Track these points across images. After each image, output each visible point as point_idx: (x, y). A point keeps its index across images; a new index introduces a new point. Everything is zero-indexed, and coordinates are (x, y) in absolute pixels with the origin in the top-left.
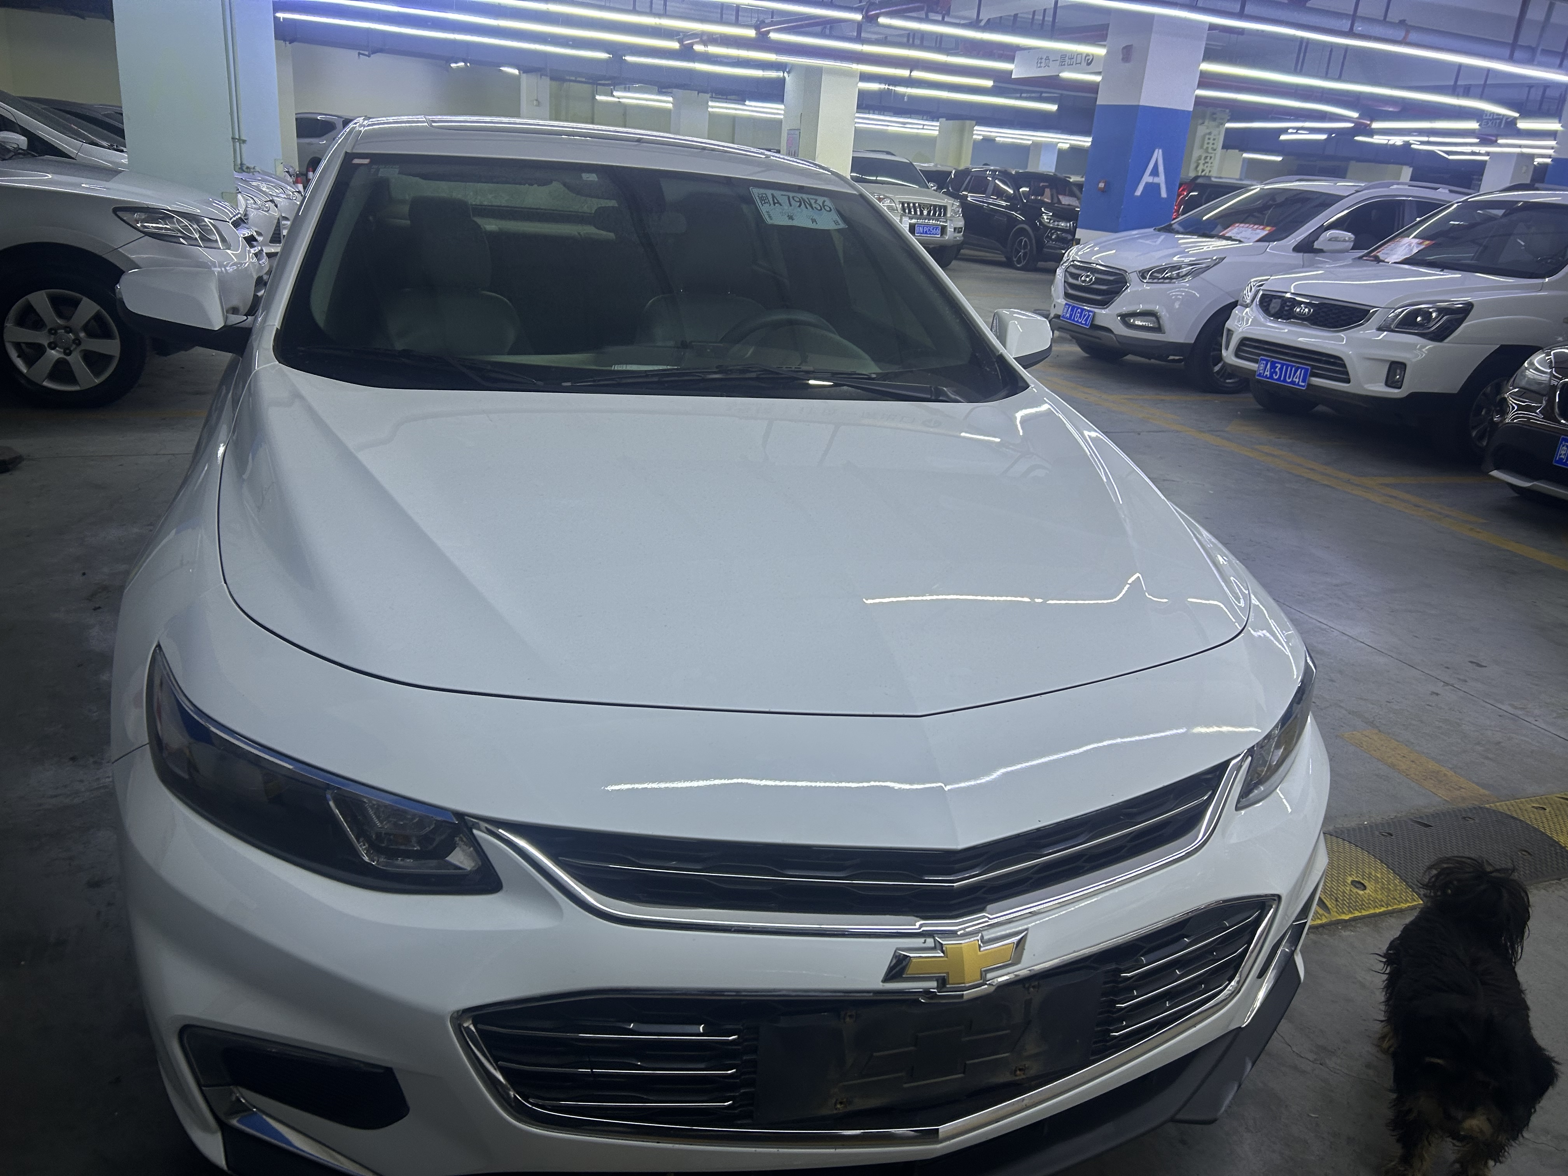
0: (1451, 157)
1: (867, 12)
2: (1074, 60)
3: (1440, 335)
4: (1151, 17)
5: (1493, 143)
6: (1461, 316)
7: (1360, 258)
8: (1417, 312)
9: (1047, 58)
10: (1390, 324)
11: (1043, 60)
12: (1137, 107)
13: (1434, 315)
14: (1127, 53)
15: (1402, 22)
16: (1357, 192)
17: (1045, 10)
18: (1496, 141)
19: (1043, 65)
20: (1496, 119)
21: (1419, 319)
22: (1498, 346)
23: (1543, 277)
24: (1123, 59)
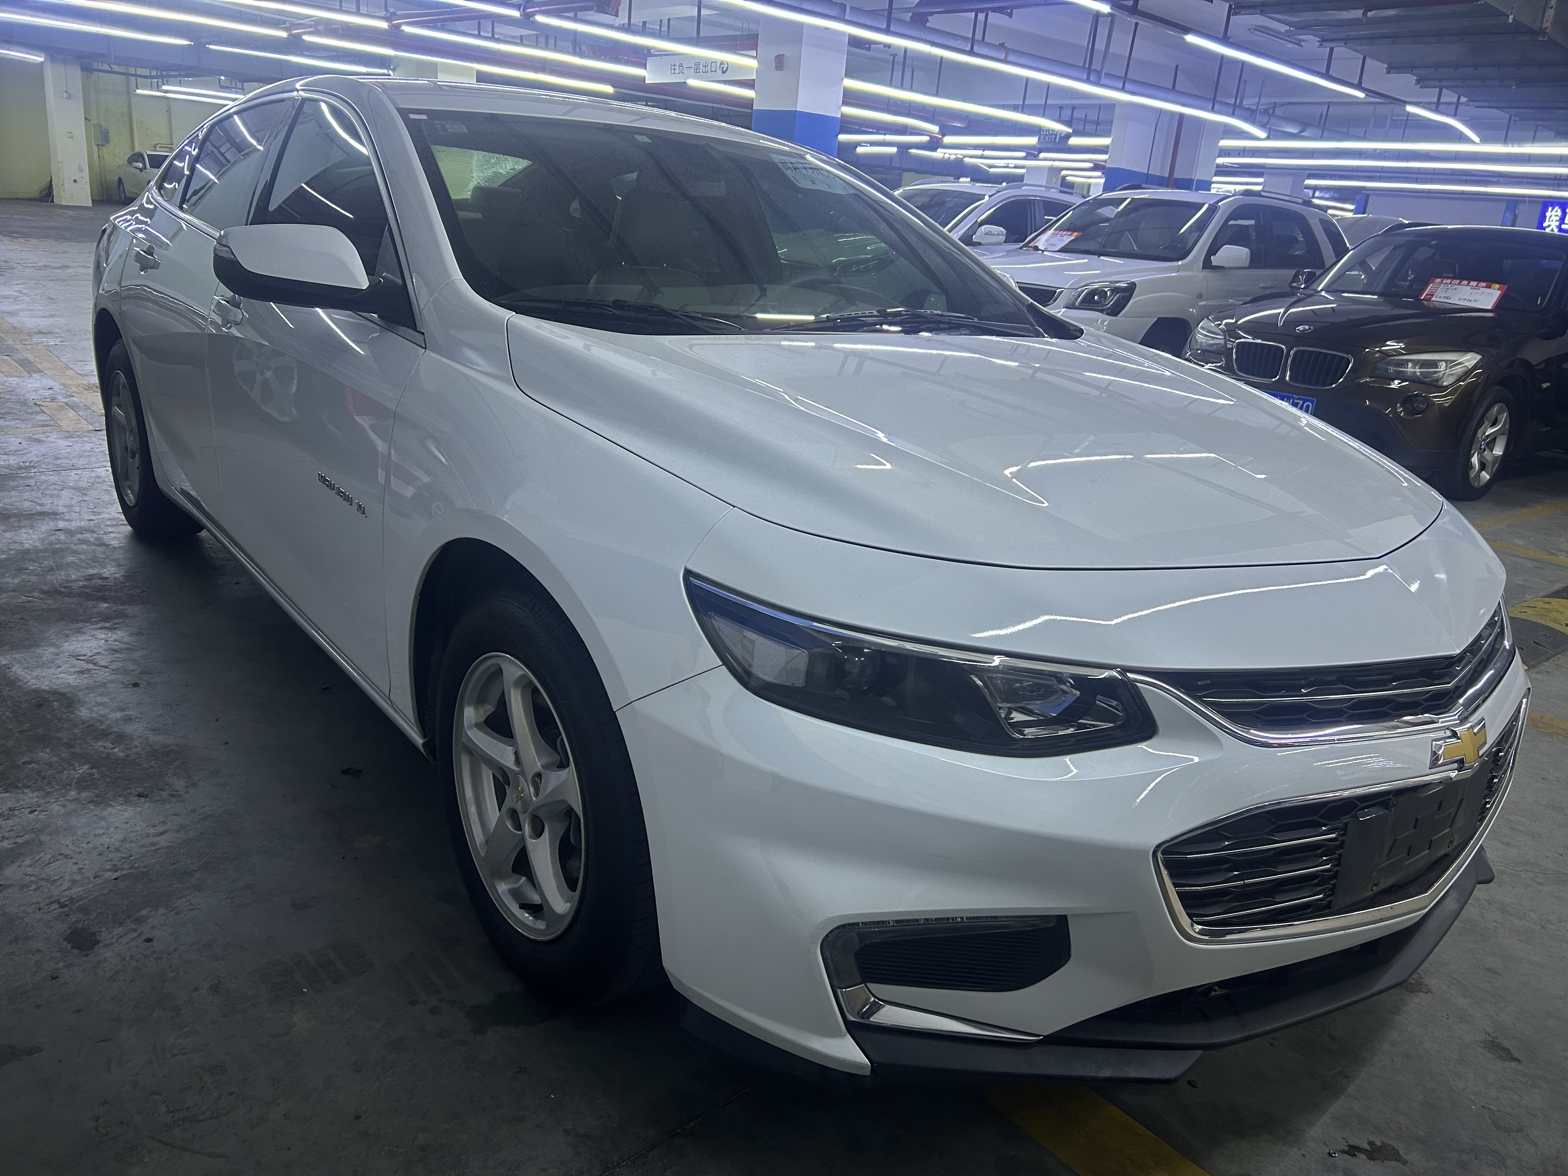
0: (992, 170)
1: (525, 9)
2: (709, 67)
3: (1114, 311)
4: (800, 26)
5: (1036, 157)
6: (1128, 294)
7: (1021, 248)
8: (1093, 292)
9: (681, 65)
10: (1075, 303)
11: (677, 67)
12: (795, 112)
13: (1108, 293)
14: (780, 62)
15: (1002, 45)
16: (998, 192)
17: (661, 20)
18: (1038, 155)
19: (677, 71)
20: (1052, 134)
21: (1096, 298)
22: (1156, 319)
23: (1178, 260)
24: (776, 67)
